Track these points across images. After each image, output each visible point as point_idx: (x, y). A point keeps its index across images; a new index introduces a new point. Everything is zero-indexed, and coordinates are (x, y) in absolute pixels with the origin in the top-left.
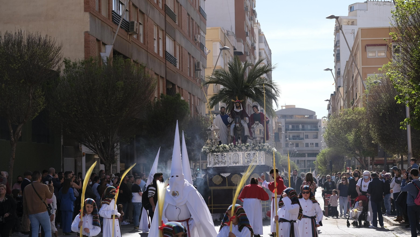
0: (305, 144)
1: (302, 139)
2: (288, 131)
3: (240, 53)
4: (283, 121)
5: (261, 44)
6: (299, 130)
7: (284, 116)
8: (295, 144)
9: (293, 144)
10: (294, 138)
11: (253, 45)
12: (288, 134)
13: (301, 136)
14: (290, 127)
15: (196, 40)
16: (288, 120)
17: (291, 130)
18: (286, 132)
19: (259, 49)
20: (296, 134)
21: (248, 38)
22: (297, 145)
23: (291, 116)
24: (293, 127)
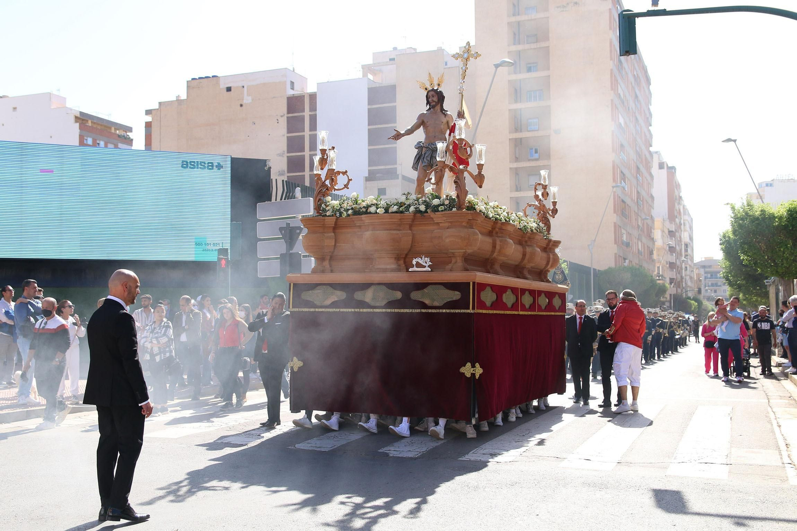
0: (722, 291)
1: (720, 286)
2: (707, 280)
3: (672, 231)
4: (702, 271)
5: (685, 216)
6: (717, 278)
7: (704, 267)
8: (713, 291)
9: (712, 290)
10: (712, 285)
11: (680, 222)
12: (707, 282)
13: (719, 284)
14: (709, 276)
15: (650, 236)
16: (707, 270)
17: (710, 278)
18: (705, 281)
19: (684, 220)
20: (714, 282)
21: (677, 219)
22: (715, 291)
23: (710, 267)
24: (712, 275)
